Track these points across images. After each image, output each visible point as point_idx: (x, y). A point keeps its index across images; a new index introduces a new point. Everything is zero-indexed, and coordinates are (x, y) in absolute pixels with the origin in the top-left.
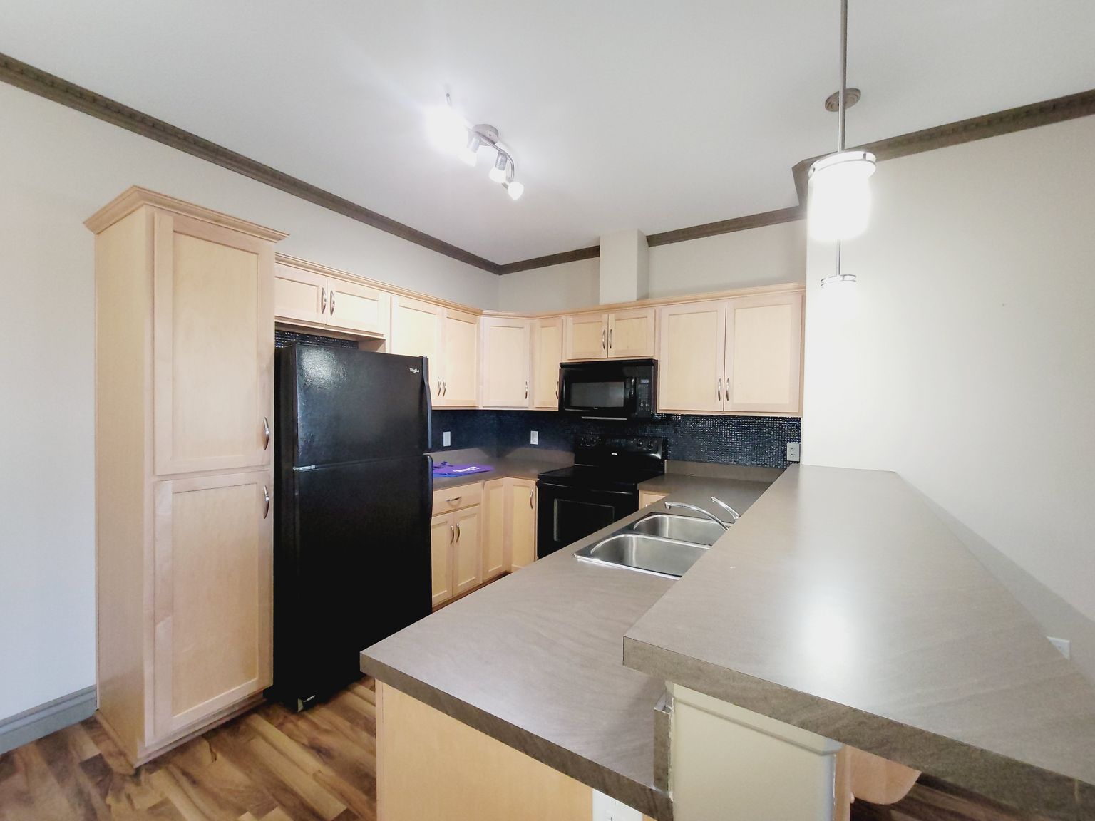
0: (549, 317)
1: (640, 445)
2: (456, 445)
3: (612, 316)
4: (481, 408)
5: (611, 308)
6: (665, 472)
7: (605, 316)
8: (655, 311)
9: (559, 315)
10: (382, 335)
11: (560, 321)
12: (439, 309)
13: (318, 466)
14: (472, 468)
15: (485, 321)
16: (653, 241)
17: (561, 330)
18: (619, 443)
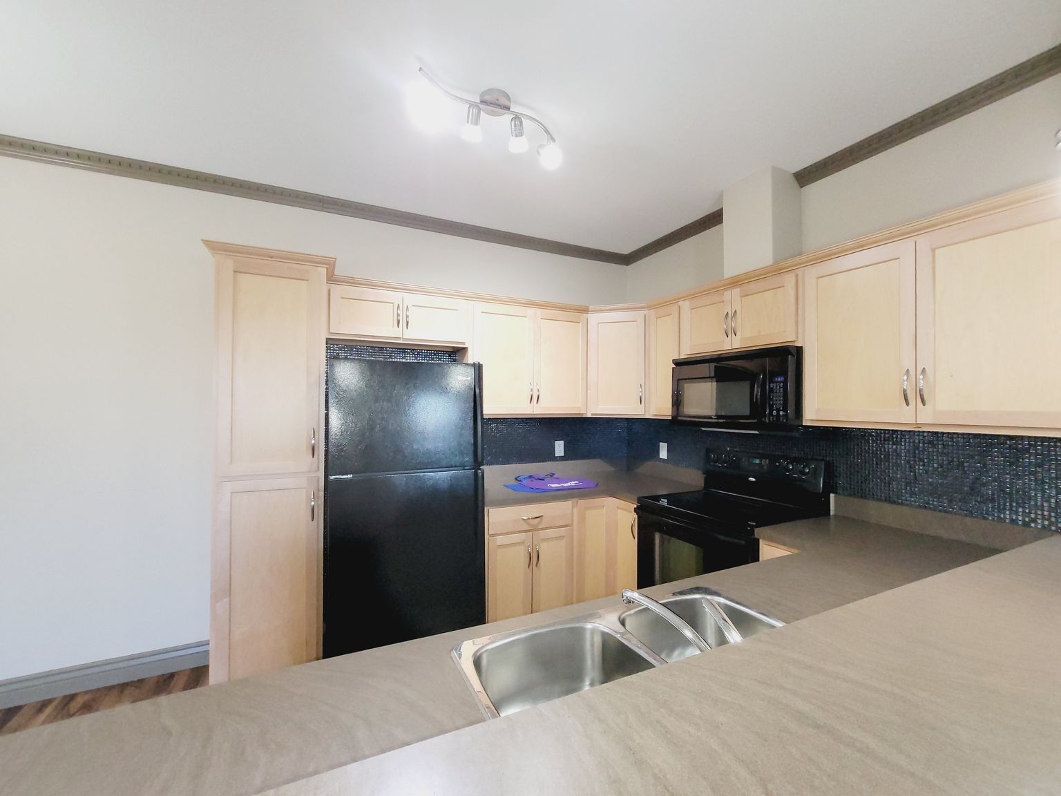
0: (661, 305)
1: (788, 470)
2: (570, 455)
3: (736, 291)
4: (589, 415)
5: (735, 282)
6: (832, 513)
7: (727, 294)
8: (797, 276)
9: (674, 301)
10: (464, 343)
11: (676, 307)
12: (530, 311)
13: (355, 475)
14: (573, 483)
15: (593, 318)
16: (805, 177)
17: (677, 320)
18: (760, 464)
